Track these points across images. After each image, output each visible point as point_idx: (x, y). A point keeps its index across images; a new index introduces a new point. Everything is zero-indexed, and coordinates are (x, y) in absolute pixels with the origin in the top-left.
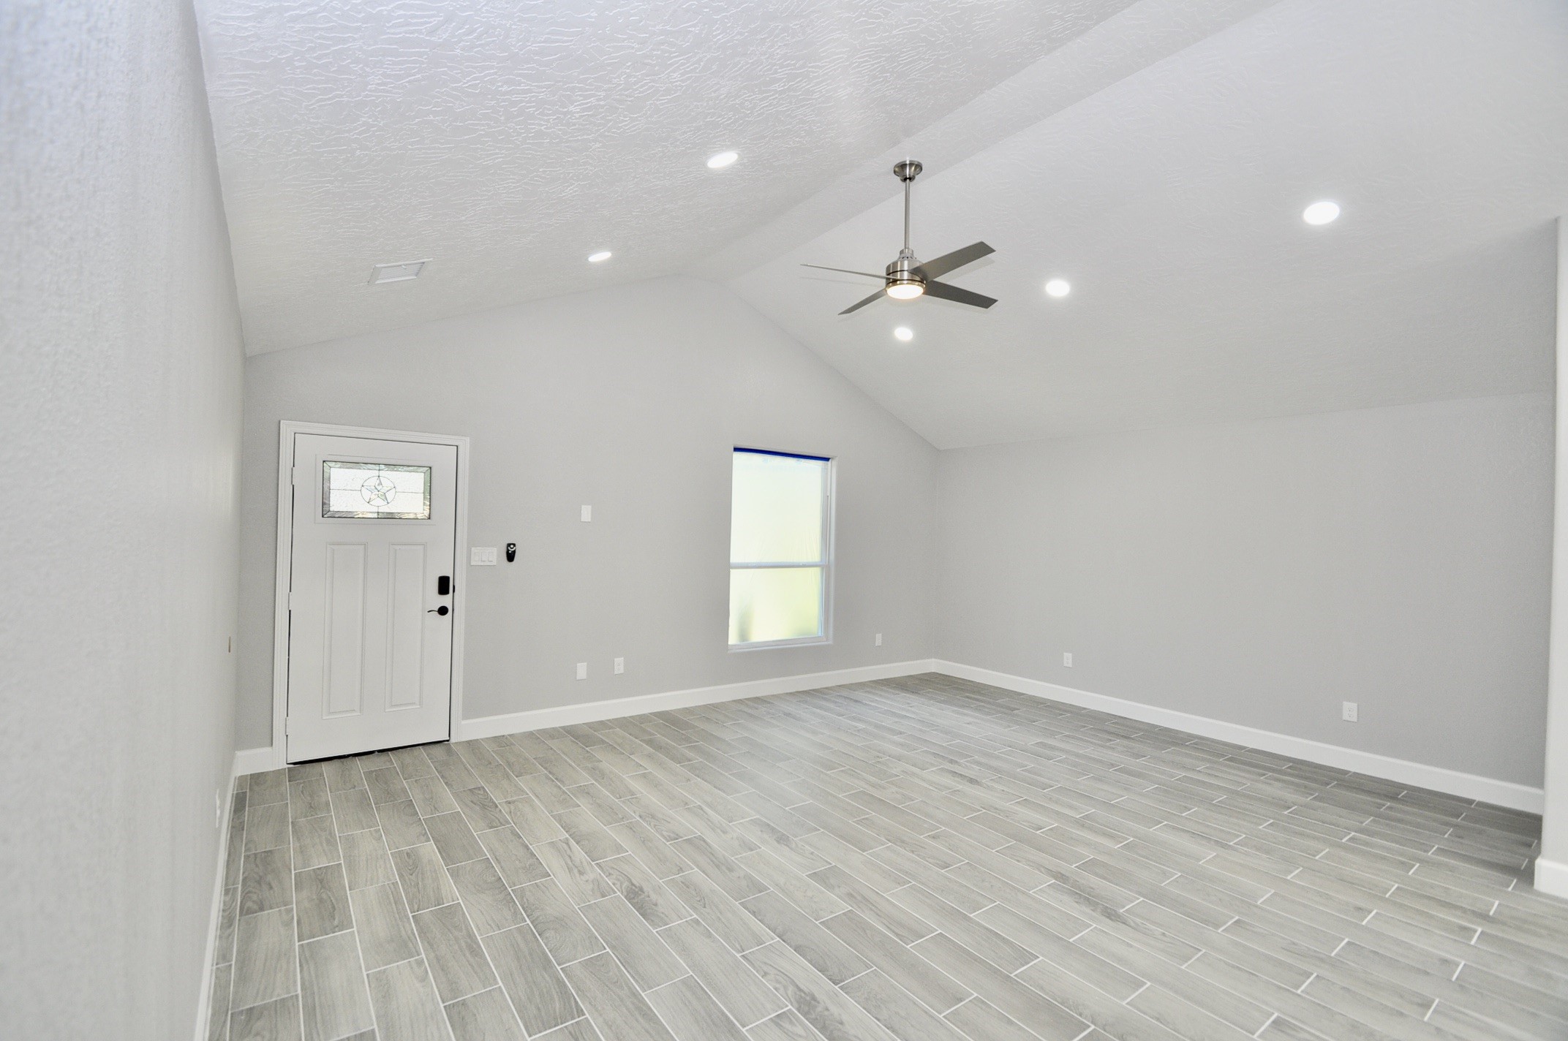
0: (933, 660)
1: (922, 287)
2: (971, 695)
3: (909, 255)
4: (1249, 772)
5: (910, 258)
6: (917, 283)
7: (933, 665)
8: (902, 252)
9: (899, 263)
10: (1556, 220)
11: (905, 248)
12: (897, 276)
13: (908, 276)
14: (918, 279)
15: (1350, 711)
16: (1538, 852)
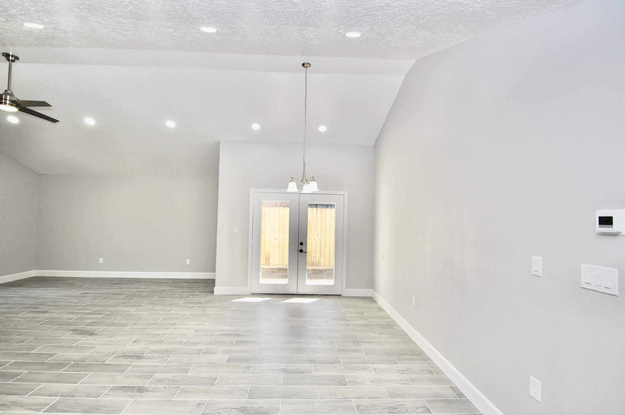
0: (34, 271)
1: (18, 109)
2: (52, 282)
3: (10, 93)
4: (158, 285)
5: (11, 95)
6: (14, 107)
7: (33, 273)
8: (6, 91)
9: (4, 96)
10: (220, 141)
11: (8, 90)
12: (2, 101)
13: (9, 102)
14: (15, 105)
15: (188, 262)
16: (214, 286)
